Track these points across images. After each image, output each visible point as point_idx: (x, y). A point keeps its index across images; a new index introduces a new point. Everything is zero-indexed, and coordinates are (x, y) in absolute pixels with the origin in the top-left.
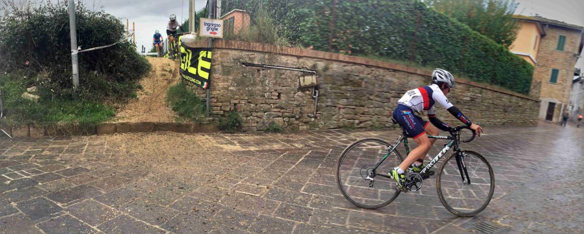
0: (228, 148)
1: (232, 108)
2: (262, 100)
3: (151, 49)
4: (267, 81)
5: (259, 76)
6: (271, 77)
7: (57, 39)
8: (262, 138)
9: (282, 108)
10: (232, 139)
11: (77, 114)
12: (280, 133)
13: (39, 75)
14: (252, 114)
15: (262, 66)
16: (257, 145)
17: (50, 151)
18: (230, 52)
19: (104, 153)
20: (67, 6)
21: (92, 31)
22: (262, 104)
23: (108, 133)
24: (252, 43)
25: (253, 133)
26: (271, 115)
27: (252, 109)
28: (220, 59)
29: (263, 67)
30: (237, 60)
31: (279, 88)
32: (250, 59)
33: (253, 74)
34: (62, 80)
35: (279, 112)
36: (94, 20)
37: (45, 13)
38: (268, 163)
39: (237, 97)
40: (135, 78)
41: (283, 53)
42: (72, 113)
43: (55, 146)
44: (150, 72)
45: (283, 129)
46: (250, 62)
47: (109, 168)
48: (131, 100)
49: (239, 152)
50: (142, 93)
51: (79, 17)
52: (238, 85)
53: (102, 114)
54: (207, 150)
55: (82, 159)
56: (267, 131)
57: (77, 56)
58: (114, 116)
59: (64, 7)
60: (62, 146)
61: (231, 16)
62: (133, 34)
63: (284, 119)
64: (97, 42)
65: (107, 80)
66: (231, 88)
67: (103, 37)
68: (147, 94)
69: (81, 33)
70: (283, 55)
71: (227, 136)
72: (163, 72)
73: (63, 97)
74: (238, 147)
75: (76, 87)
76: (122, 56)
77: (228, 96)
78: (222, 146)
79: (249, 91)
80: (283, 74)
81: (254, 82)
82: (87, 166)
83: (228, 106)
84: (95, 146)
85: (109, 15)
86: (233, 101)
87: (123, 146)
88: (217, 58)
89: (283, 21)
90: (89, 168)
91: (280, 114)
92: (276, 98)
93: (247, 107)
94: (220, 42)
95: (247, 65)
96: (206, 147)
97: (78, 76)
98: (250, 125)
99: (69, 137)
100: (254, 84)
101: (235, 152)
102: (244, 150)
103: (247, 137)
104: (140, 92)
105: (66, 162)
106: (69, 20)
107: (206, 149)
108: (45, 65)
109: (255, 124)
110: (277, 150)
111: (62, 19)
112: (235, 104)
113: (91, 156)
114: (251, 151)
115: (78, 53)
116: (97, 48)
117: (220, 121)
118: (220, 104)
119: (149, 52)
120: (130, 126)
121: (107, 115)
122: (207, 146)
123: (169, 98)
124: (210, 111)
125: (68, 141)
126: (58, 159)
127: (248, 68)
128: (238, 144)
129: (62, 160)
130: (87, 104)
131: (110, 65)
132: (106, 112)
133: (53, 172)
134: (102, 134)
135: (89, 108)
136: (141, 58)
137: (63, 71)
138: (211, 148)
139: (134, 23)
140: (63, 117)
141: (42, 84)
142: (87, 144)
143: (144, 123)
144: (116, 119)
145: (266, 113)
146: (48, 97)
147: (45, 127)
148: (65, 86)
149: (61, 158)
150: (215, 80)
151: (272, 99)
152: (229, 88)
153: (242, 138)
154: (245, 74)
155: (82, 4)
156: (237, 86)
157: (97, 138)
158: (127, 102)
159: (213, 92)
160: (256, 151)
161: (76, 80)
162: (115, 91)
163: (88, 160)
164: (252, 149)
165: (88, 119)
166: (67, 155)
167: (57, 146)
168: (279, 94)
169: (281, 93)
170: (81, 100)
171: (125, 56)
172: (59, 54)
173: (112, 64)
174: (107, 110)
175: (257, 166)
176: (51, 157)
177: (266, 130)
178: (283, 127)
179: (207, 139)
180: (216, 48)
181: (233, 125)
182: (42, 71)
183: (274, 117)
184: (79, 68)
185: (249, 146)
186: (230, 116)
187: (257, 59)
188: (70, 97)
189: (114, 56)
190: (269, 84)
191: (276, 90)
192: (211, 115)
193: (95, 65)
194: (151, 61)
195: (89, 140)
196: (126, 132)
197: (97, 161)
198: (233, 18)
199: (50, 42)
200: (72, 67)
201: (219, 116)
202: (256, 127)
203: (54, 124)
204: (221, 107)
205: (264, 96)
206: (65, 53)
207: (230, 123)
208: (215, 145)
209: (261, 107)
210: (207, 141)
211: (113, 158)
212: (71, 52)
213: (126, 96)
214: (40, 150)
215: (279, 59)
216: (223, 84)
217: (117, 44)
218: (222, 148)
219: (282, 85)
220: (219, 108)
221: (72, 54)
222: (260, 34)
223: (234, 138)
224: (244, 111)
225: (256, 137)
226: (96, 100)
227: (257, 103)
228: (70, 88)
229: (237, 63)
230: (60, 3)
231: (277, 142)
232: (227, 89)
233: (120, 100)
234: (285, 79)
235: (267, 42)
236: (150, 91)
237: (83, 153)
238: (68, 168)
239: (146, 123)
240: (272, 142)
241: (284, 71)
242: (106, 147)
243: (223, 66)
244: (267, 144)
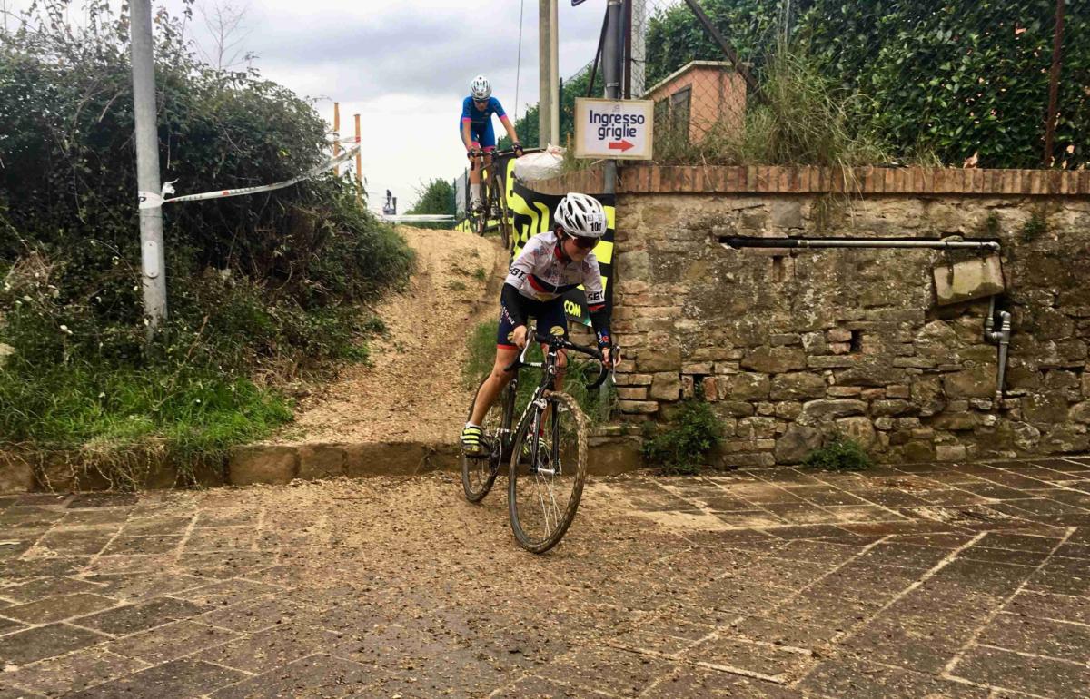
0: (676, 522)
1: (688, 390)
2: (793, 358)
3: (415, 202)
4: (810, 292)
5: (781, 276)
6: (824, 277)
7: (84, 149)
8: (796, 490)
9: (866, 384)
10: (686, 495)
11: (156, 414)
12: (859, 470)
13: (12, 272)
14: (755, 408)
15: (790, 243)
16: (777, 512)
17: (51, 545)
18: (675, 202)
19: (255, 548)
20: (124, 39)
21: (215, 134)
22: (791, 371)
23: (268, 481)
24: (752, 170)
25: (762, 472)
26: (826, 408)
27: (755, 391)
28: (643, 229)
29: (796, 245)
30: (701, 229)
31: (853, 313)
32: (748, 222)
33: (758, 276)
34: (101, 294)
35: (858, 396)
36: (220, 97)
37: (42, 52)
39: (706, 351)
40: (361, 298)
41: (869, 189)
42: (139, 411)
43: (75, 528)
44: (412, 278)
45: (873, 456)
46: (748, 233)
47: (272, 597)
48: (349, 370)
49: (714, 536)
50: (386, 346)
51: (169, 84)
52: (708, 312)
53: (247, 415)
54: (603, 531)
55: (176, 571)
56: (814, 464)
57: (159, 214)
58: (290, 421)
59: (115, 41)
60: (100, 527)
61: (681, 85)
62: (356, 151)
63: (878, 422)
64: (232, 172)
65: (266, 298)
66: (684, 324)
67: (254, 156)
68: (401, 350)
69: (175, 140)
70: (867, 196)
71: (671, 483)
72: (456, 279)
73: (107, 353)
74: (709, 521)
75: (155, 322)
76: (319, 224)
77: (671, 351)
78: (650, 515)
79: (744, 330)
80: (870, 262)
81: (763, 297)
82: (193, 593)
83: (672, 383)
84: (221, 523)
85: (275, 84)
86: (690, 368)
87: (322, 521)
88: (635, 228)
89: (864, 82)
90: (200, 601)
91: (861, 405)
92: (845, 348)
93: (739, 385)
94: (643, 172)
95: (737, 242)
96: (598, 520)
97: (161, 280)
98: (750, 445)
99: (127, 496)
100: (764, 306)
101: (699, 537)
102: (731, 528)
103: (740, 487)
104: (379, 342)
105: (116, 582)
106: (131, 87)
107: (597, 527)
108: (37, 237)
109: (770, 443)
110: (850, 528)
111: (107, 82)
112: (698, 378)
113: (209, 560)
114: (753, 532)
115: (164, 206)
116: (232, 192)
117: (646, 434)
118: (646, 379)
119: (408, 213)
120: (345, 455)
121: (267, 419)
122: (603, 516)
123: (474, 361)
124: (611, 402)
125: (124, 508)
126: (84, 574)
127: (740, 255)
128: (708, 510)
129: (98, 578)
130: (195, 381)
131: (277, 253)
132: (264, 407)
133: (64, 621)
134: (248, 483)
135: (201, 394)
136: (381, 230)
137: (107, 264)
138: (617, 523)
139: (357, 117)
140: (106, 424)
141: (26, 304)
142: (195, 519)
143: (392, 445)
144: (296, 430)
145: (807, 404)
146: (48, 351)
147: (34, 460)
148: (114, 318)
149: (94, 569)
150: (629, 300)
151: (830, 353)
152: (677, 325)
153: (723, 488)
154: (730, 276)
155: (180, 42)
156: (703, 317)
157: (228, 497)
158: (336, 375)
159: (621, 338)
160: (774, 532)
161: (154, 297)
162: (293, 338)
163: (198, 574)
164: (760, 524)
165: (201, 434)
166: (117, 561)
167: (82, 527)
168: (857, 335)
169: (863, 330)
170: (174, 365)
171: (327, 223)
172: (91, 203)
173: (284, 247)
174: (265, 402)
176: (59, 568)
177: (810, 463)
178: (876, 448)
179: (602, 495)
180: (630, 193)
181: (692, 447)
182: (24, 258)
183: (837, 417)
184: (167, 258)
185: (747, 514)
186: (679, 418)
187: (773, 220)
188: (132, 356)
189: (291, 223)
190: (816, 301)
191: (842, 323)
192: (616, 415)
193: (225, 248)
194: (416, 241)
195: (201, 503)
196: (329, 476)
197: (227, 575)
198: (689, 90)
199: (60, 155)
200: (139, 252)
201: (644, 418)
202: (772, 450)
203: (68, 448)
204: (649, 387)
205: (800, 345)
206: (113, 202)
207: (681, 442)
208: (629, 513)
209: (790, 383)
210: (603, 500)
211: (287, 562)
212: (137, 201)
213: (333, 356)
214: (14, 542)
215: (852, 213)
216: (654, 309)
217: (299, 183)
218: (652, 524)
219: (867, 303)
220: (642, 391)
221: (142, 206)
222: (781, 134)
223: (695, 489)
224: (727, 397)
225: (774, 485)
226: (227, 368)
227: (776, 370)
228: (133, 322)
229: (702, 240)
230: (99, 27)
231: (850, 502)
232: (669, 327)
233: (311, 368)
234: (874, 279)
235: (808, 160)
236: (412, 340)
237: (180, 550)
238: (123, 603)
239: (400, 444)
240: (832, 501)
241: (870, 254)
242: (259, 526)
243: (654, 252)
244: (812, 509)
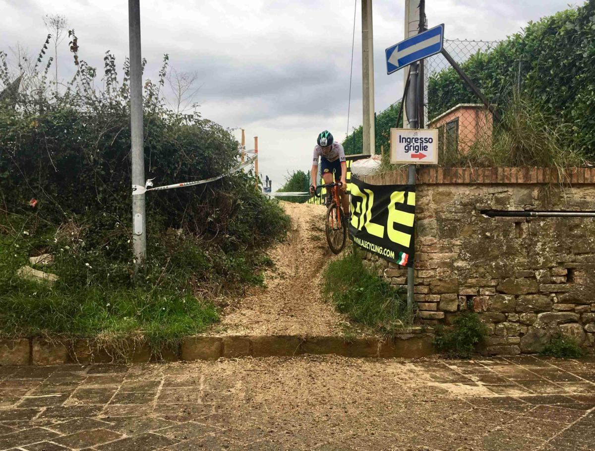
0: (459, 390)
1: (463, 305)
2: (530, 286)
4: (539, 244)
5: (521, 235)
6: (548, 235)
7: (102, 160)
8: (536, 371)
9: (578, 303)
10: (465, 372)
11: (140, 316)
12: (576, 358)
13: (58, 232)
14: (507, 317)
15: (525, 214)
16: (525, 385)
17: (80, 397)
18: (453, 190)
19: (199, 401)
20: (125, 98)
21: (176, 151)
22: (529, 294)
23: (205, 358)
24: (500, 170)
25: (513, 359)
26: (552, 317)
27: (506, 306)
28: (433, 206)
29: (529, 215)
30: (468, 206)
31: (568, 258)
32: (498, 201)
33: (506, 234)
34: (109, 244)
35: (573, 310)
36: (179, 130)
37: (79, 106)
38: (555, 427)
39: (474, 281)
40: (258, 245)
41: (575, 181)
42: (129, 314)
43: (92, 387)
44: (288, 233)
45: (584, 349)
46: (499, 208)
47: (213, 434)
48: (252, 290)
49: (485, 401)
50: (274, 275)
51: (151, 122)
52: (475, 256)
53: (192, 318)
54: (414, 396)
55: (154, 416)
56: (546, 354)
57: (143, 198)
58: (218, 321)
59: (120, 99)
60: (107, 386)
61: (452, 118)
62: (255, 158)
63: (586, 327)
64: (185, 173)
65: (203, 246)
66: (460, 264)
67: (198, 163)
68: (282, 278)
69: (153, 154)
70: (574, 185)
71: (454, 364)
72: (314, 233)
73: (112, 280)
74: (481, 390)
75: (139, 261)
76: (235, 201)
77: (452, 280)
78: (444, 386)
79: (498, 267)
80: (577, 226)
81: (510, 247)
82: (166, 431)
83: (453, 300)
84: (178, 385)
85: (210, 121)
86: (464, 291)
87: (239, 385)
88: (428, 205)
90: (170, 436)
91: (575, 316)
92: (563, 279)
93: (496, 302)
94: (432, 172)
95: (492, 213)
96: (410, 388)
97: (143, 237)
98: (504, 340)
99: (122, 367)
100: (511, 252)
101: (477, 401)
102: (496, 395)
103: (500, 368)
104: (269, 273)
105: (120, 422)
106: (130, 126)
107: (410, 393)
108: (73, 211)
109: (517, 339)
110: (574, 397)
111: (116, 122)
112: (469, 297)
113: (173, 409)
114: (512, 399)
115: (147, 193)
116: (185, 184)
117: (437, 333)
118: (436, 297)
120: (251, 343)
121: (204, 320)
122: (413, 385)
123: (328, 285)
124: (415, 312)
125: (120, 374)
126: (100, 416)
127: (494, 221)
128: (480, 383)
129: (108, 419)
130: (162, 296)
131: (210, 219)
132: (202, 313)
133: (92, 447)
134: (192, 359)
135: (165, 304)
136: (270, 205)
137: (112, 226)
138: (423, 390)
139: (256, 138)
140: (111, 323)
141: (66, 250)
142: (163, 382)
143: (280, 337)
144: (221, 327)
145: (540, 315)
146: (78, 278)
147: (68, 344)
148: (115, 258)
149: (106, 413)
150: (425, 249)
151: (554, 283)
152: (456, 264)
153: (489, 368)
154: (488, 234)
155: (156, 99)
156: (471, 259)
157: (182, 368)
158: (244, 292)
159: (420, 273)
160: (525, 398)
161: (139, 246)
162: (219, 270)
163: (167, 418)
164: (515, 394)
165: (165, 329)
166: (119, 409)
167: (96, 386)
168: (570, 271)
169: (574, 269)
170: (150, 287)
171: (239, 202)
172: (104, 191)
173: (213, 216)
174: (202, 309)
175: (531, 434)
176: (85, 412)
177: (544, 352)
178: (586, 344)
179: (411, 371)
180: (424, 184)
181: (467, 341)
182: (65, 223)
183: (559, 323)
184: (147, 223)
185: (506, 386)
186: (458, 322)
187: (514, 200)
188: (125, 281)
189: (218, 201)
190: (543, 250)
191: (561, 264)
192: (417, 320)
193: (180, 216)
194: (292, 210)
195: (165, 372)
196: (242, 356)
197: (184, 419)
198: (456, 121)
199: (88, 164)
200: (131, 220)
201: (435, 322)
202: (518, 344)
203: (88, 337)
204: (438, 303)
205: (534, 277)
206: (116, 191)
207: (460, 338)
208: (430, 384)
209: (529, 302)
210: (412, 375)
211: (220, 411)
212: (131, 190)
213: (242, 281)
214: (58, 395)
215: (565, 196)
216: (441, 255)
217: (223, 178)
218: (444, 392)
219: (576, 251)
220: (434, 305)
221: (134, 193)
222: (518, 148)
223: (470, 368)
224: (488, 310)
225: (521, 367)
226: (180, 289)
227: (519, 293)
228: (126, 261)
229: (470, 212)
231: (573, 380)
232: (450, 265)
233: (229, 289)
234: (581, 237)
235: (535, 164)
236: (290, 272)
237: (155, 403)
238: (125, 436)
239: (284, 337)
240: (561, 378)
241: (577, 221)
242: (201, 387)
243: (440, 220)
244: (548, 383)
